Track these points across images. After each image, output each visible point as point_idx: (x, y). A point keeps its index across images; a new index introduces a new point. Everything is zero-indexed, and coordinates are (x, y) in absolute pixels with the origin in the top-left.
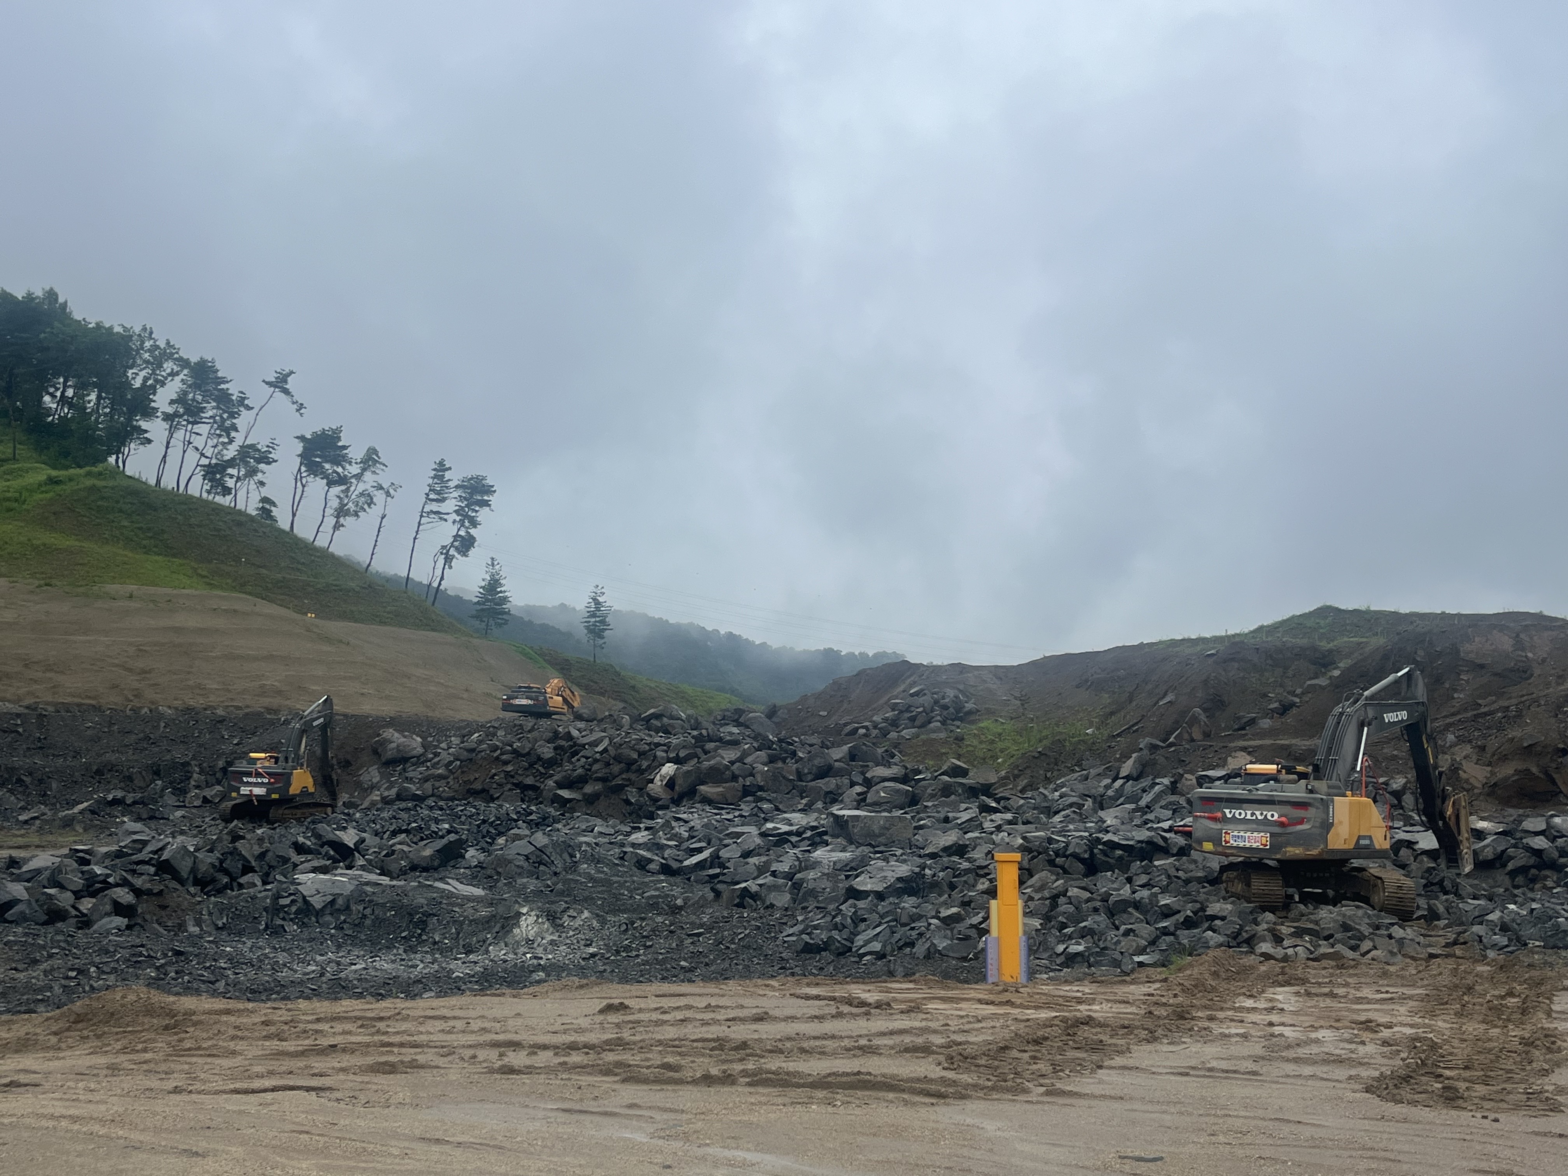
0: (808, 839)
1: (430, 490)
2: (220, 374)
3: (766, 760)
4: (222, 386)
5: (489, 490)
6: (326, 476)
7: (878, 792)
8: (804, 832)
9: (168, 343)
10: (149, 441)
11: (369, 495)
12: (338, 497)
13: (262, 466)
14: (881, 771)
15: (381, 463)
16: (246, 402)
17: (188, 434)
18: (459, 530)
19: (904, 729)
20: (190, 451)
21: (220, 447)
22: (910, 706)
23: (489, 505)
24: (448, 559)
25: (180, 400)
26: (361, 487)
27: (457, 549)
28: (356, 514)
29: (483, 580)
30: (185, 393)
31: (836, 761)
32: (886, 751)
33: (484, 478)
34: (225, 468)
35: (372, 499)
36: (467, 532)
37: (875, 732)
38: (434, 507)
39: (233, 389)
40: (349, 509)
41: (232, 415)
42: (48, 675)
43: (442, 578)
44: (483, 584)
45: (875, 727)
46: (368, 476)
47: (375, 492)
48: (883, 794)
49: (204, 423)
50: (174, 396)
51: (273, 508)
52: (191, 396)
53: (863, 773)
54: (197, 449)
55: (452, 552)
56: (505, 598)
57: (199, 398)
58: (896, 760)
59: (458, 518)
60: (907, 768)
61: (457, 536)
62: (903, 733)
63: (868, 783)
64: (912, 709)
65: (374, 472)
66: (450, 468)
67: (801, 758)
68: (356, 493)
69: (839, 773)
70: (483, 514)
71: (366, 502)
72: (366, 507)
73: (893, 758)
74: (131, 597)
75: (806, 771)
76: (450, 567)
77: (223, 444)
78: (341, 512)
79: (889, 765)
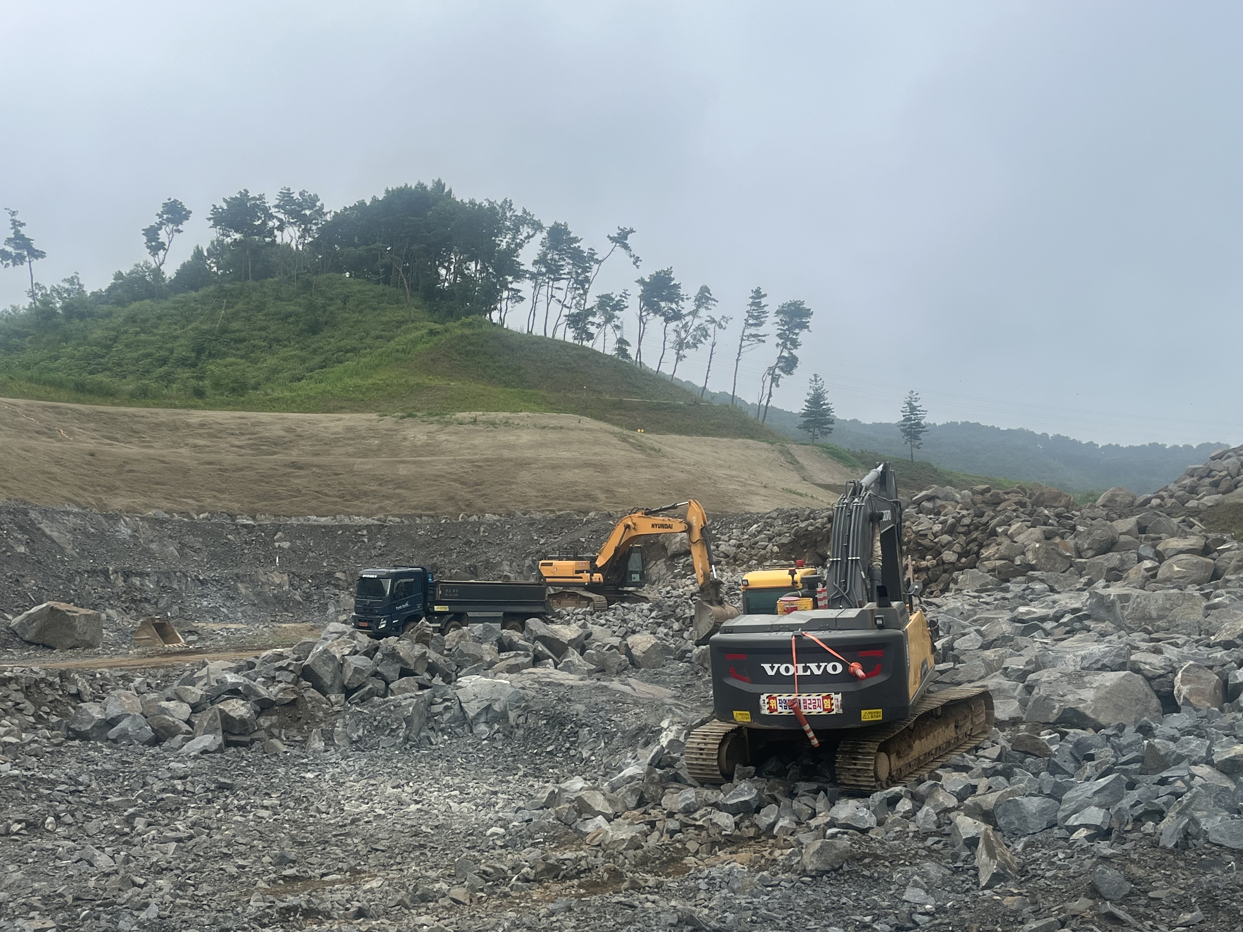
0: (1065, 624)
1: (749, 316)
2: (572, 235)
3: (1042, 537)
4: (576, 245)
5: (808, 313)
6: (663, 314)
7: (1171, 566)
8: (1062, 616)
9: (524, 211)
10: (522, 299)
11: (704, 329)
12: (675, 331)
13: (617, 313)
14: (1175, 543)
15: (713, 299)
16: (595, 257)
17: (550, 289)
18: (782, 352)
19: (1204, 496)
20: (553, 303)
21: (578, 299)
22: (1211, 471)
23: (808, 327)
24: (775, 379)
25: (541, 260)
26: (697, 322)
27: (782, 369)
28: (695, 346)
29: (808, 394)
30: (545, 255)
31: (1121, 534)
32: (1184, 521)
33: (803, 303)
34: (586, 317)
35: (706, 332)
36: (790, 353)
37: (1170, 502)
38: (753, 331)
39: (584, 246)
40: (688, 342)
41: (586, 270)
42: (398, 491)
43: (770, 395)
44: (808, 398)
45: (1171, 497)
46: (702, 312)
47: (709, 326)
48: (1176, 569)
49: (564, 279)
50: (536, 258)
51: (627, 348)
52: (549, 257)
53: (1154, 546)
54: (560, 301)
55: (777, 371)
56: (829, 409)
57: (556, 257)
58: (1196, 529)
59: (780, 342)
60: (1207, 538)
61: (781, 358)
62: (1202, 501)
63: (1160, 557)
64: (1214, 473)
65: (707, 308)
66: (765, 295)
67: (1081, 532)
68: (693, 327)
69: (1126, 547)
70: (803, 336)
71: (702, 335)
72: (702, 339)
73: (1191, 527)
74: (475, 421)
75: (1086, 546)
76: (778, 386)
77: (580, 295)
78: (681, 345)
79: (1184, 535)
